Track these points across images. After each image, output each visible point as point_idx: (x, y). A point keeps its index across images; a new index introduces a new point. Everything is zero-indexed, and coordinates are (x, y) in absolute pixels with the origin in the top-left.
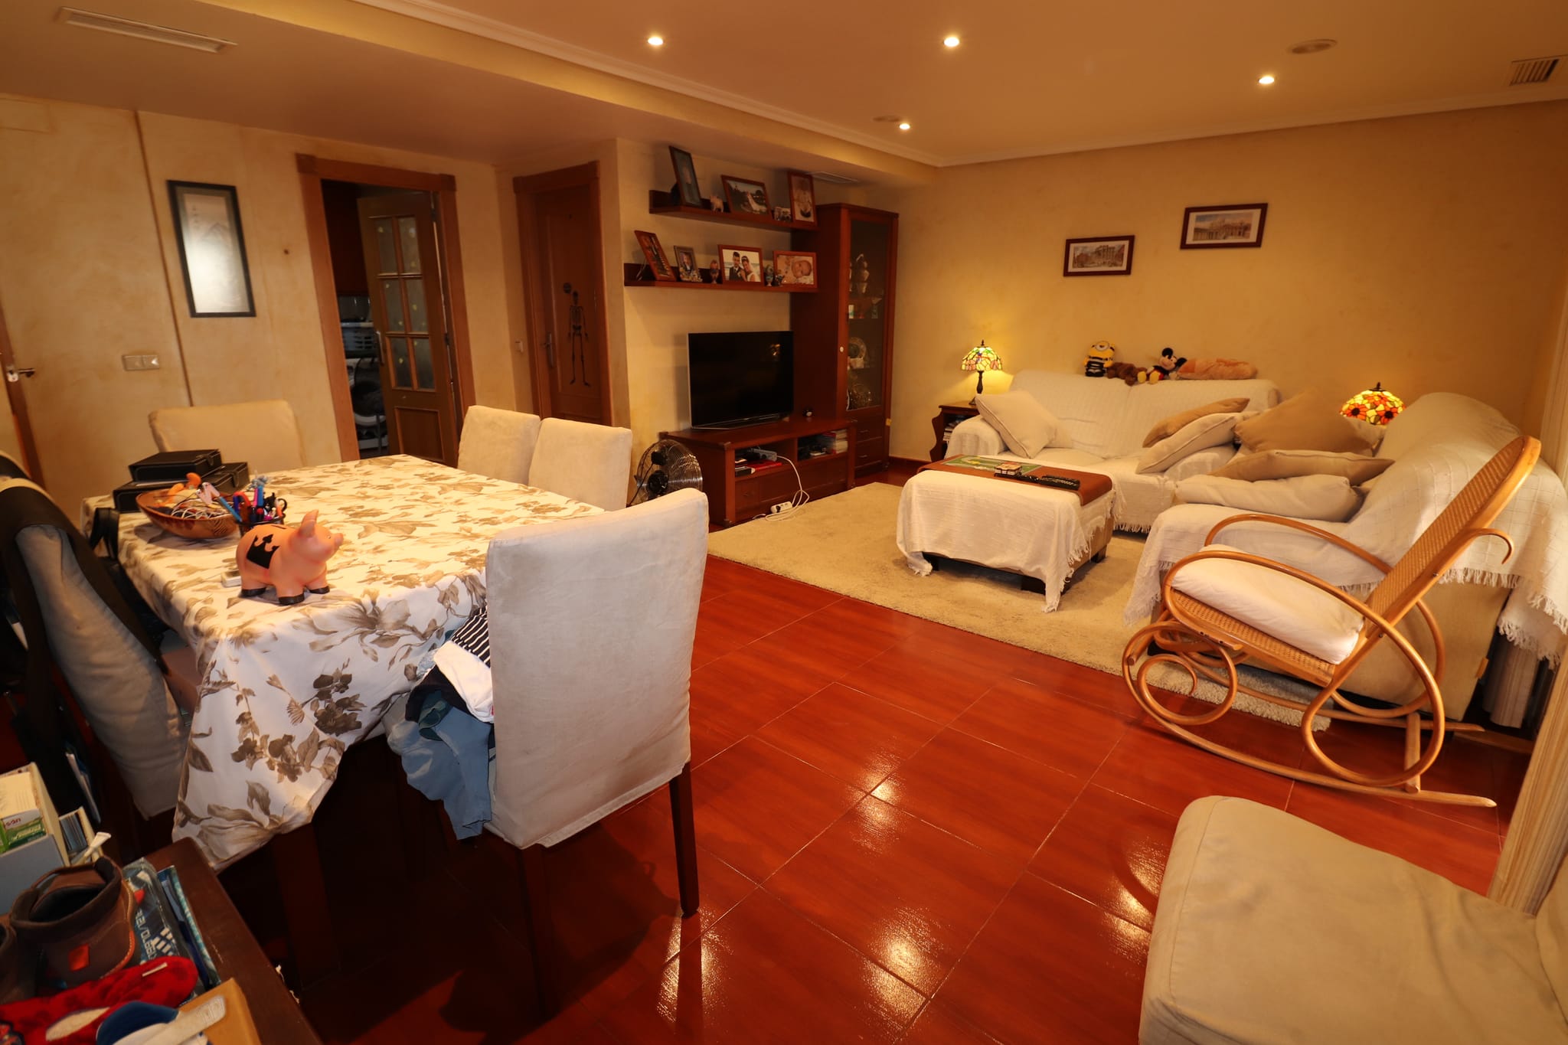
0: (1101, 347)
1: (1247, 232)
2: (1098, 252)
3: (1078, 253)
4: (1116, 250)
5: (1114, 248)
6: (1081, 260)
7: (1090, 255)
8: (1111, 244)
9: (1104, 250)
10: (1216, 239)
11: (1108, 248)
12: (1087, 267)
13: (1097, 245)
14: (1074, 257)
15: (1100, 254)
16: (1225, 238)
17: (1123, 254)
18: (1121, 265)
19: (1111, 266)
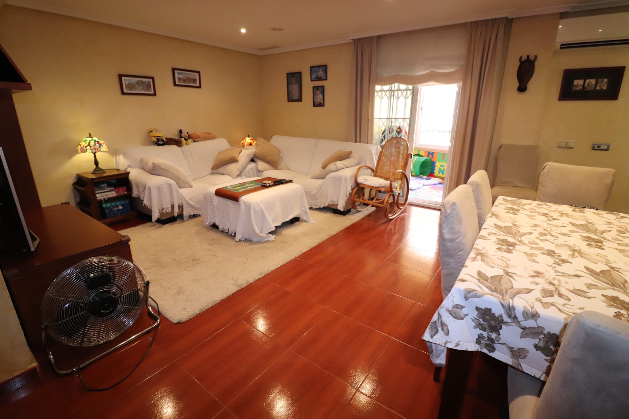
0: (156, 131)
1: (196, 82)
2: (138, 83)
3: (127, 83)
4: (147, 83)
5: (145, 82)
6: (130, 86)
7: (134, 84)
8: (144, 80)
9: (141, 82)
10: (186, 83)
11: (143, 82)
12: (134, 90)
13: (137, 79)
14: (126, 85)
15: (139, 84)
16: (189, 83)
17: (150, 86)
18: (151, 91)
19: (146, 91)
